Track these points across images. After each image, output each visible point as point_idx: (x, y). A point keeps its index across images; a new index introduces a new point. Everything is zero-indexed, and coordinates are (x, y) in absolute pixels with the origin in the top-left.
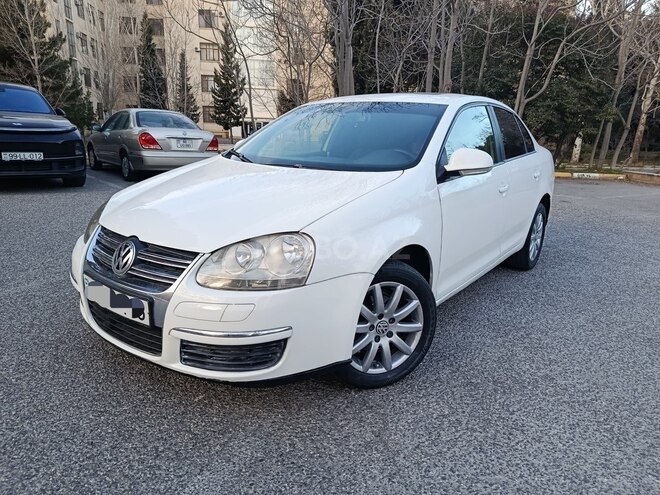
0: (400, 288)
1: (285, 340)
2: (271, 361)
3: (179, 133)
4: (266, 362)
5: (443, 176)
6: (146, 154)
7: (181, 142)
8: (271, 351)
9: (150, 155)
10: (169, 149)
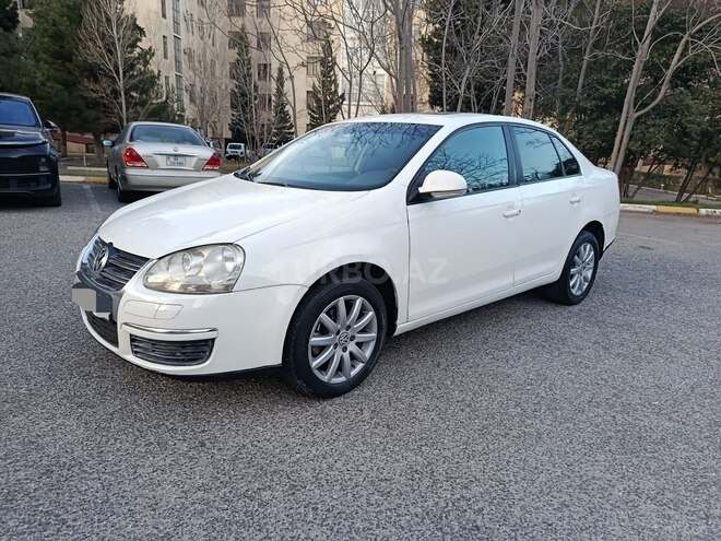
0: (359, 302)
1: (213, 340)
2: (202, 358)
3: (169, 148)
4: (197, 359)
5: (416, 197)
6: (130, 172)
7: (172, 159)
8: (199, 349)
9: (135, 174)
10: (156, 167)
